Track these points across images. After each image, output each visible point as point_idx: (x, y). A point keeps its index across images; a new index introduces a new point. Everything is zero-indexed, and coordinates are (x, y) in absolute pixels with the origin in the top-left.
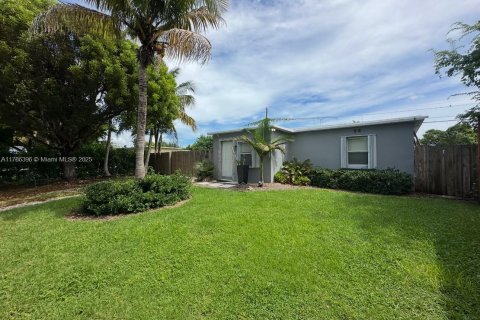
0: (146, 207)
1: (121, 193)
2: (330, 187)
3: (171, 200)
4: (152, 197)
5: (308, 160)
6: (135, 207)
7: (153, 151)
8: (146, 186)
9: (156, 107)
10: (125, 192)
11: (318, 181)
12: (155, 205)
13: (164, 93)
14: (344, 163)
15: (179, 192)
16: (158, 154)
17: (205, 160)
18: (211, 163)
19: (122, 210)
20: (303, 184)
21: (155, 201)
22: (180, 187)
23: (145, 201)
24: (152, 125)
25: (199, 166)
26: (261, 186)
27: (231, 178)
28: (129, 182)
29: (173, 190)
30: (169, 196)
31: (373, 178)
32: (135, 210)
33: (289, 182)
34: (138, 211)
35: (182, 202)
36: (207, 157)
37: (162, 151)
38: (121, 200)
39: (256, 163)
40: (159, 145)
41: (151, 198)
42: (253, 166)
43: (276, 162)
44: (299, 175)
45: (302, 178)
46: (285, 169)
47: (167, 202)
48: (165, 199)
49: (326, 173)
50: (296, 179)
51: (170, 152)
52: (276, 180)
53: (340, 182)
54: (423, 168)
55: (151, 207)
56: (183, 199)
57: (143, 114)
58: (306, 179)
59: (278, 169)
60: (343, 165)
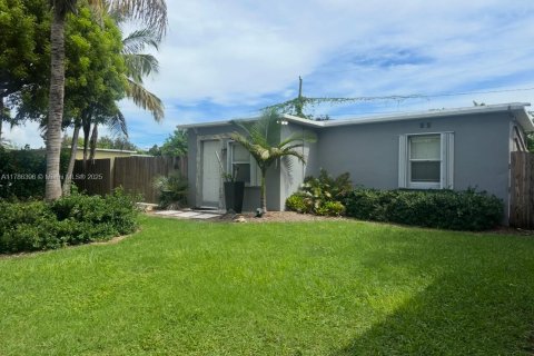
0: (62, 242)
1: (23, 220)
2: (373, 219)
3: (103, 233)
4: (71, 227)
5: (347, 174)
6: (45, 243)
7: (79, 156)
8: (62, 211)
9: (83, 80)
10: (29, 220)
11: (357, 208)
12: (75, 239)
13: (99, 54)
14: (403, 180)
15: (119, 223)
16: (89, 162)
17: (172, 173)
18: (184, 178)
19: (24, 247)
20: (332, 213)
21: (76, 233)
22: (119, 214)
23: (61, 234)
24: (77, 110)
25: (161, 183)
26: (259, 216)
27: (217, 204)
28: (35, 206)
29: (106, 219)
30: (100, 227)
31: (440, 203)
32: (44, 246)
33: (309, 210)
34: (49, 248)
35: (121, 238)
36: (176, 167)
37: (97, 157)
38: (23, 231)
39: (256, 179)
40: (91, 144)
41: (71, 230)
42: (252, 184)
43: (289, 178)
44: (327, 199)
45: (331, 204)
46: (304, 189)
47: (95, 235)
48: (93, 231)
49: (370, 196)
50: (322, 205)
51: (112, 158)
52: (290, 207)
53: (390, 210)
54: (521, 189)
55: (71, 243)
56: (123, 233)
57: (58, 95)
58: (339, 205)
59: (293, 189)
60: (402, 184)
